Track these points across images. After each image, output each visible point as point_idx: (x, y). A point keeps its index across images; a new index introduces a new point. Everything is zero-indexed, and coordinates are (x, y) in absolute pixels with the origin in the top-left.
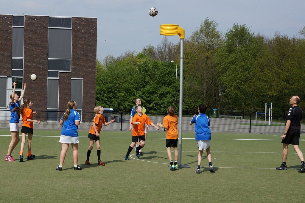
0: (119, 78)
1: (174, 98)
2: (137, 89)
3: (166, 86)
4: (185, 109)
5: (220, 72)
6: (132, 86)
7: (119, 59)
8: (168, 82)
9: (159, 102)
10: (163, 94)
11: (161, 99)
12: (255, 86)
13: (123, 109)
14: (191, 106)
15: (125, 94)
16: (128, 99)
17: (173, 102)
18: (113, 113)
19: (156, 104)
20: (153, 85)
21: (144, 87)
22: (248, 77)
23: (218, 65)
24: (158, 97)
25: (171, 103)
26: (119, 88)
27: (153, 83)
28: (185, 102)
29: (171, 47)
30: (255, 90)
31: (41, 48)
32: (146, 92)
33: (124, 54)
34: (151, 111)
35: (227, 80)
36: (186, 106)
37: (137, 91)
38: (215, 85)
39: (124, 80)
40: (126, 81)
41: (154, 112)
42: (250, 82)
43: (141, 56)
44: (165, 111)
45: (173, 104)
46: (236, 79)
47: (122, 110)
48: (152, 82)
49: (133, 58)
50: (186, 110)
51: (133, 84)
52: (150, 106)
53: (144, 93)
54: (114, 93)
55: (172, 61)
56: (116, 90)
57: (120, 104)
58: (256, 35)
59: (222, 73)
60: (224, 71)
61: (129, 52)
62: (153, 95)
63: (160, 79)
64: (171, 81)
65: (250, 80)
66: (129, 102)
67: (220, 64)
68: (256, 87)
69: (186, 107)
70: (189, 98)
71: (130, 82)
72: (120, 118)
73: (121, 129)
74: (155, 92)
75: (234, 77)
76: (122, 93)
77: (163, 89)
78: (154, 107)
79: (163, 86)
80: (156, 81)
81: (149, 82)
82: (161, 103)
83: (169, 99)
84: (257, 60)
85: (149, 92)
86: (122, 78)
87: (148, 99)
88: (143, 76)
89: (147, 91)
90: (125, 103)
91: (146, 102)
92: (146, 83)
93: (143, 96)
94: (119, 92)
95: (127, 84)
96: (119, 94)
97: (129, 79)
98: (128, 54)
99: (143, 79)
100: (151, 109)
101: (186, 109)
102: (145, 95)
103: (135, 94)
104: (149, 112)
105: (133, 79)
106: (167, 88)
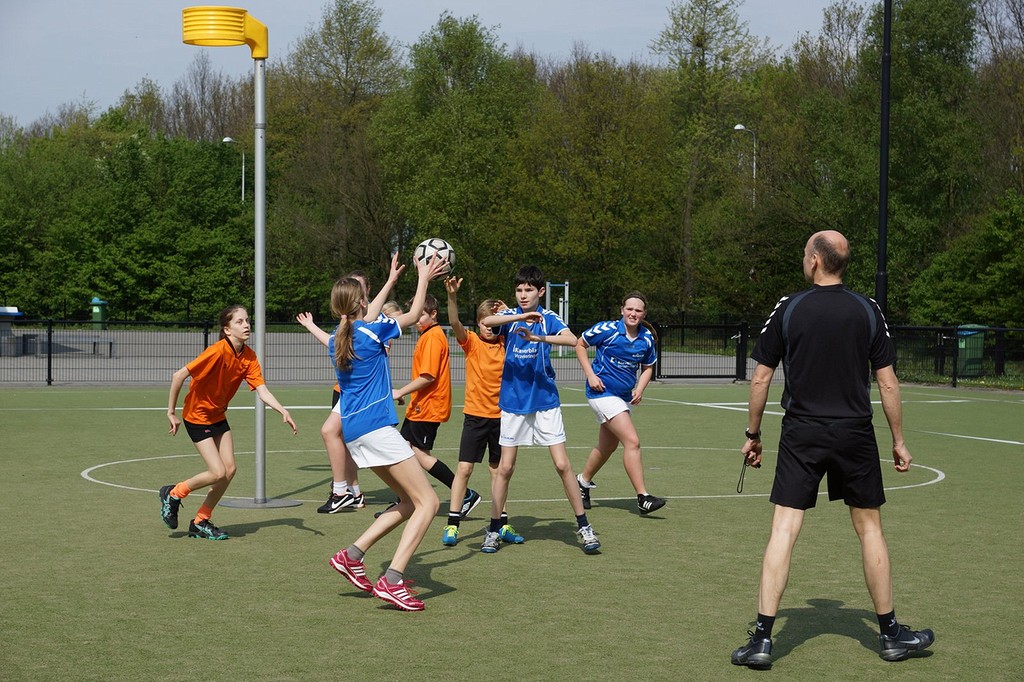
0: (41, 196)
1: (235, 269)
2: (105, 237)
3: (210, 228)
4: (276, 307)
5: (393, 176)
6: (86, 225)
7: (37, 129)
8: (213, 213)
9: (183, 284)
10: (198, 254)
11: (191, 273)
12: (509, 223)
13: (57, 310)
14: (298, 295)
15: (60, 255)
16: (74, 272)
17: (231, 283)
18: (19, 324)
19: (172, 288)
20: (162, 223)
21: (129, 228)
22: (486, 194)
23: (384, 152)
24: (181, 265)
25: (227, 286)
26: (41, 236)
27: (162, 216)
28: (276, 281)
29: (221, 89)
30: (510, 238)
32: (136, 248)
33: (56, 114)
34: (156, 316)
35: (418, 205)
36: (279, 294)
37: (104, 243)
38: (377, 221)
39: (56, 205)
40: (64, 210)
41: (166, 317)
42: (494, 211)
43: (115, 120)
44: (204, 313)
45: (234, 289)
46: (448, 201)
47: (51, 311)
48: (155, 213)
49: (86, 127)
50: (278, 310)
51: (90, 221)
52: (152, 297)
53: (128, 252)
54: (22, 251)
55: (226, 140)
56: (30, 241)
57: (43, 292)
58: (509, 52)
59: (402, 179)
60: (406, 175)
61: (72, 108)
62: (161, 259)
63: (187, 201)
64: (225, 208)
65: (495, 205)
66: (77, 285)
67: (394, 148)
68: (513, 229)
69: (279, 297)
70: (288, 267)
71: (78, 213)
72: (46, 339)
73: (50, 381)
74: (170, 247)
75: (440, 196)
76: (51, 253)
77: (196, 238)
78: (168, 301)
79: (195, 225)
80: (173, 210)
81: (147, 213)
82: (192, 287)
83: (217, 272)
84: (517, 136)
85: (147, 248)
86: (50, 197)
87: (144, 271)
88: (125, 191)
89: (140, 243)
90: (62, 288)
91: (138, 284)
92: (137, 216)
93: (126, 263)
94: (41, 247)
95: (66, 221)
96: (38, 257)
97: (74, 203)
98: (70, 115)
99: (126, 202)
100: (157, 306)
101: (279, 306)
102: (132, 259)
103: (99, 255)
104: (149, 318)
105: (91, 200)
106: (212, 233)
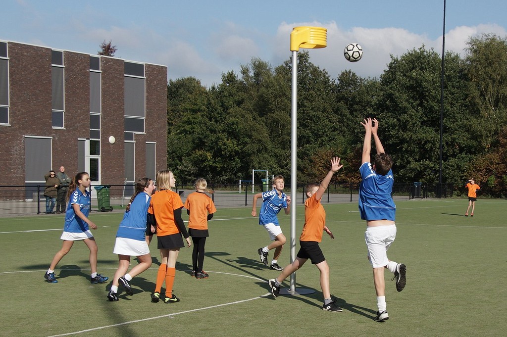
31: (118, 102)
